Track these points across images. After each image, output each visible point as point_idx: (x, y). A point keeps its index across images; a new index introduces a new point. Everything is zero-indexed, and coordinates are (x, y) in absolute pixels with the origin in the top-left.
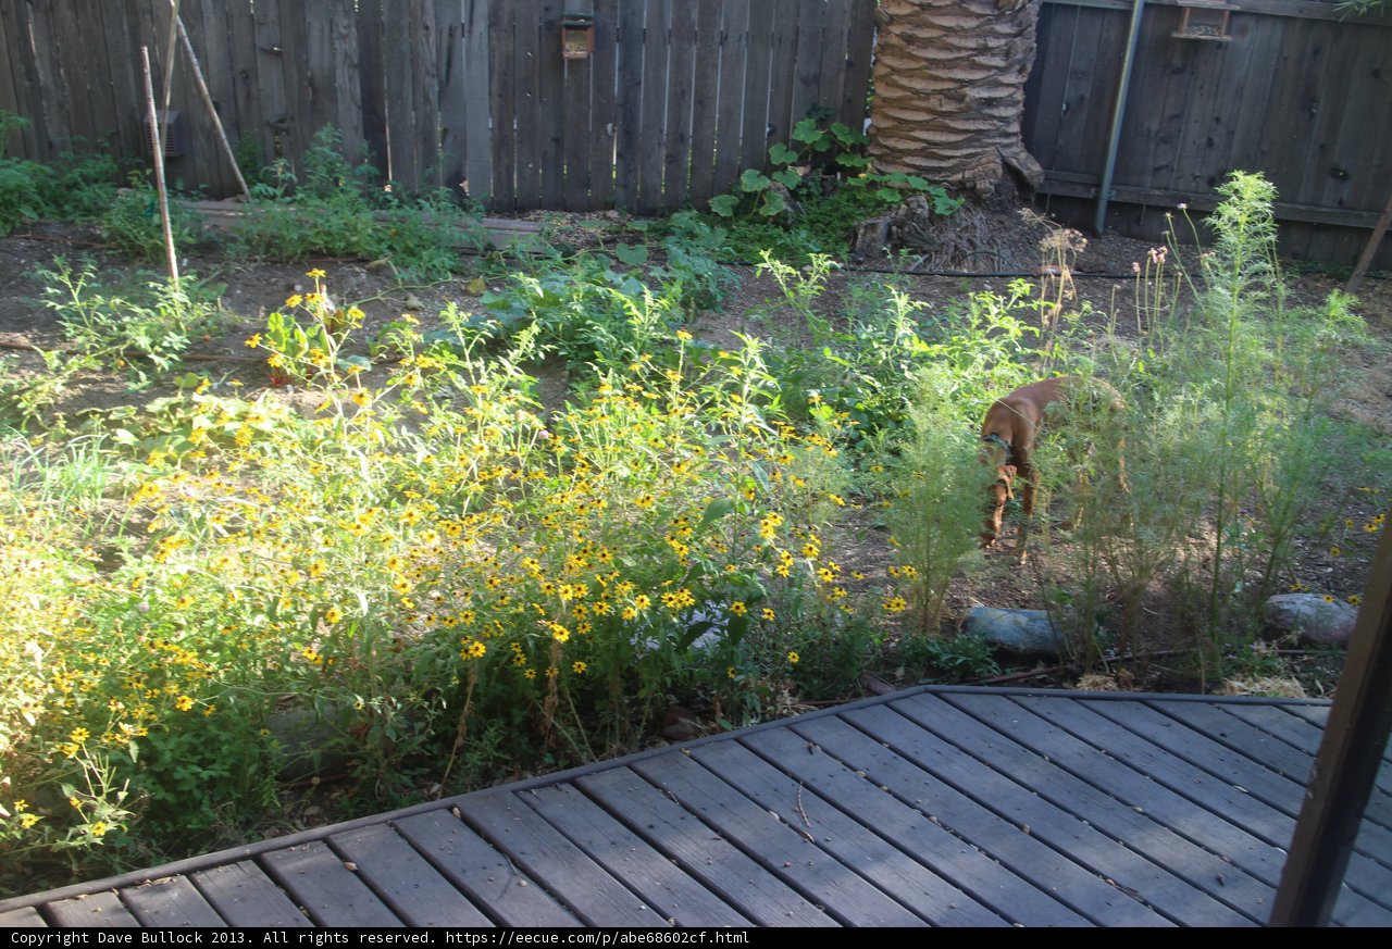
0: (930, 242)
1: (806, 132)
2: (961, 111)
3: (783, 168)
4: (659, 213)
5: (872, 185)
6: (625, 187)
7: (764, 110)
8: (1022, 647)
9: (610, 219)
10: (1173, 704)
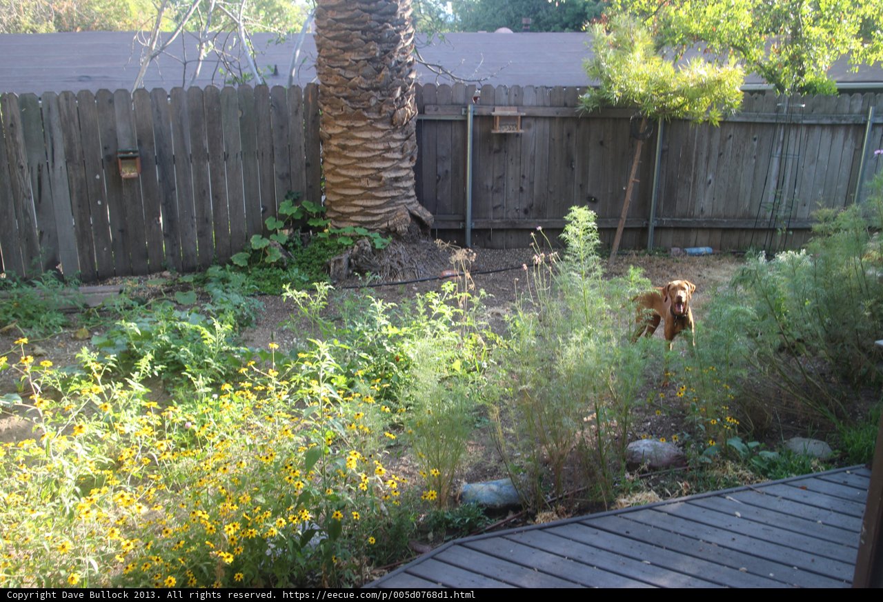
0: (375, 266)
1: (287, 208)
2: (381, 186)
3: (275, 232)
4: (197, 269)
5: (333, 236)
6: (172, 255)
7: (258, 197)
8: (498, 504)
9: (165, 277)
10: (596, 520)
